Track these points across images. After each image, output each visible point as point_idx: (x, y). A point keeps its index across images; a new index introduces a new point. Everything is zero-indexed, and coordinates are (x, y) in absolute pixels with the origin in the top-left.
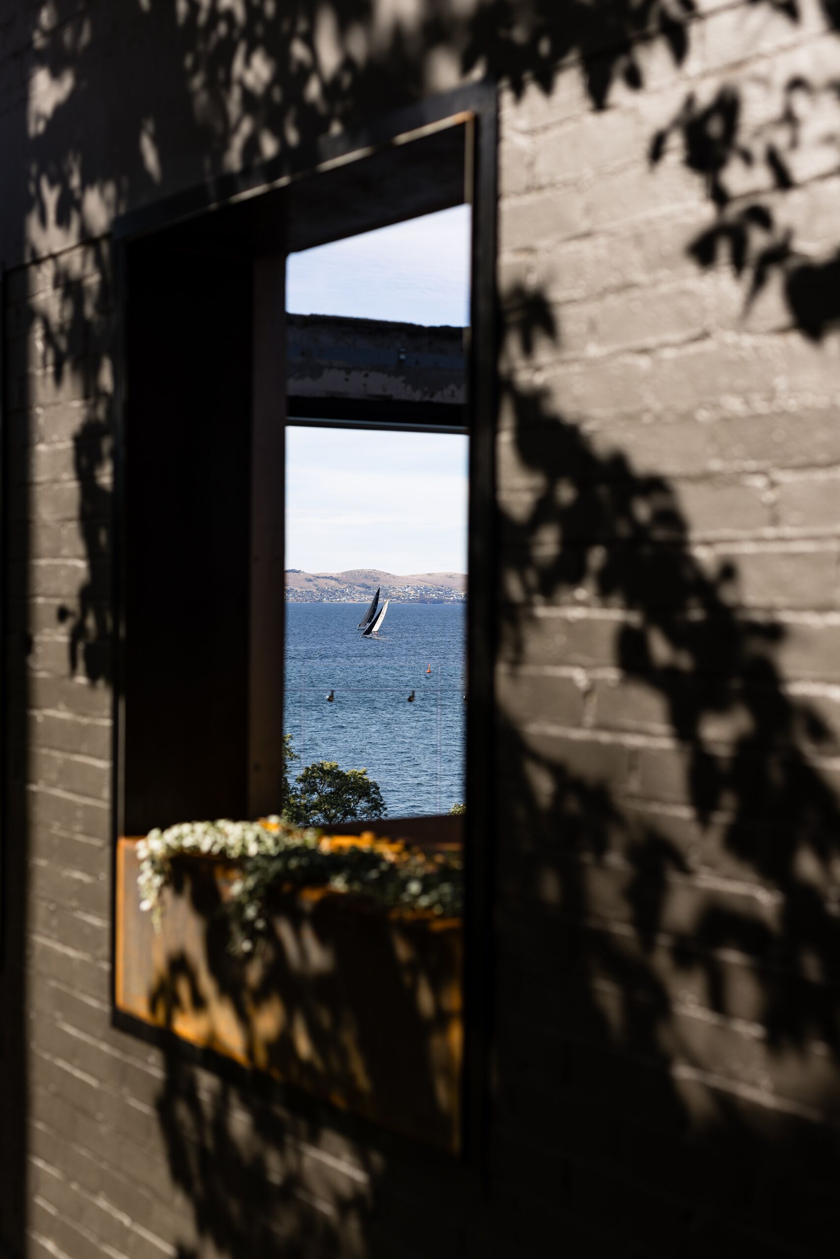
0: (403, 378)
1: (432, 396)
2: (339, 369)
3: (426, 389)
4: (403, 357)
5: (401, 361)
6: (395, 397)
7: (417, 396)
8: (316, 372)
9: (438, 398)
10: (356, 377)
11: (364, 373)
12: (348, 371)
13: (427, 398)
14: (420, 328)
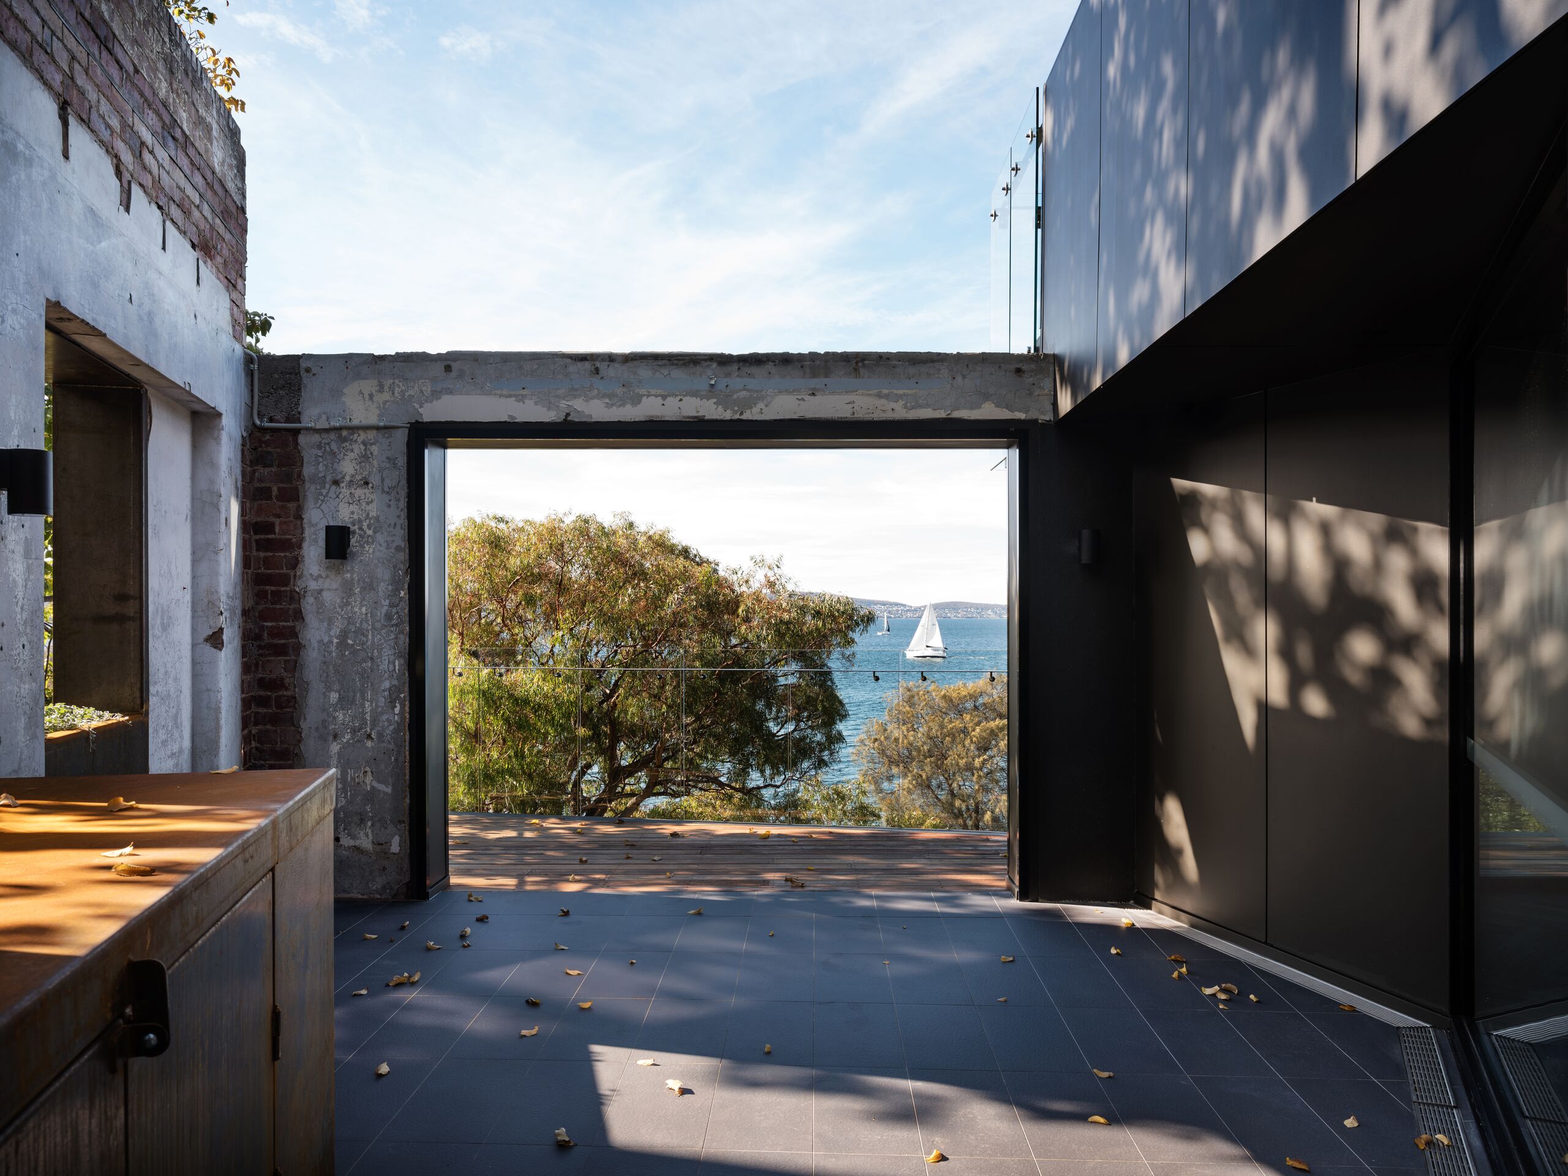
0: (715, 400)
1: (742, 414)
2: (656, 396)
3: (736, 408)
4: (713, 382)
5: (712, 386)
6: (707, 417)
7: (728, 415)
8: (636, 400)
9: (747, 416)
10: (671, 401)
11: (679, 398)
12: (664, 397)
13: (737, 417)
14: (730, 357)
